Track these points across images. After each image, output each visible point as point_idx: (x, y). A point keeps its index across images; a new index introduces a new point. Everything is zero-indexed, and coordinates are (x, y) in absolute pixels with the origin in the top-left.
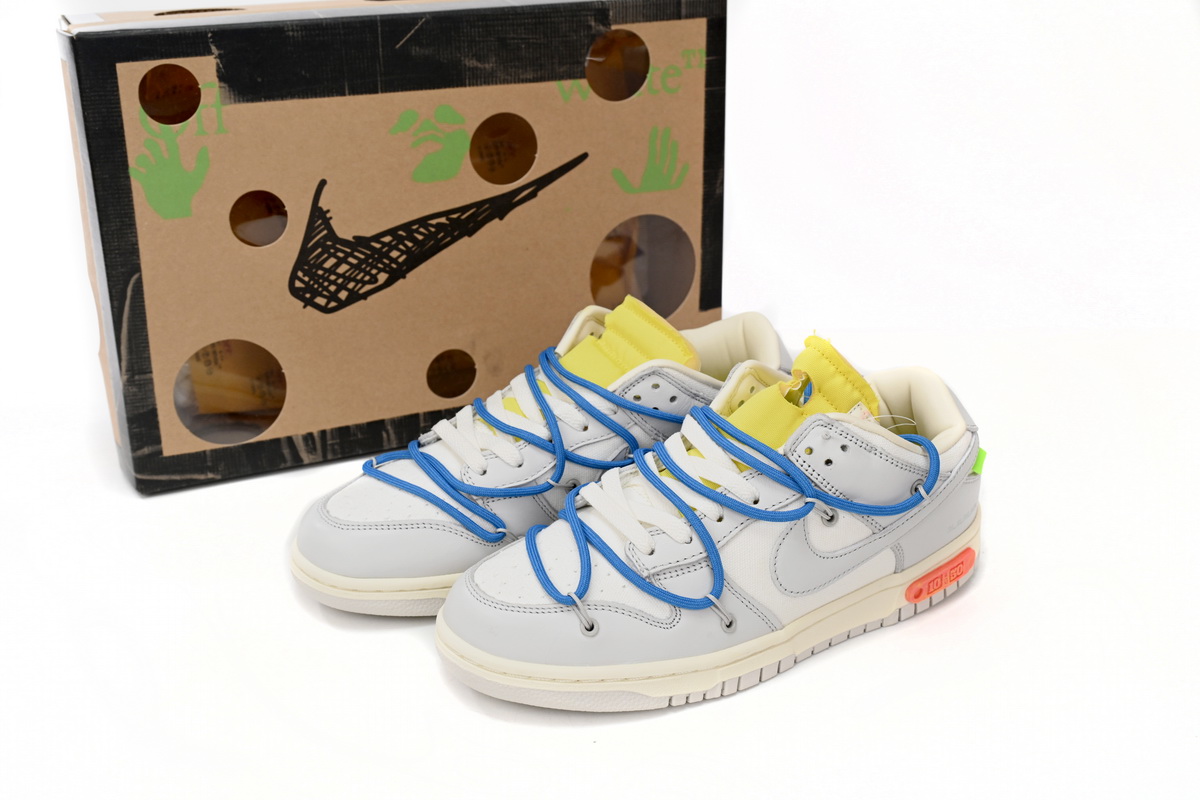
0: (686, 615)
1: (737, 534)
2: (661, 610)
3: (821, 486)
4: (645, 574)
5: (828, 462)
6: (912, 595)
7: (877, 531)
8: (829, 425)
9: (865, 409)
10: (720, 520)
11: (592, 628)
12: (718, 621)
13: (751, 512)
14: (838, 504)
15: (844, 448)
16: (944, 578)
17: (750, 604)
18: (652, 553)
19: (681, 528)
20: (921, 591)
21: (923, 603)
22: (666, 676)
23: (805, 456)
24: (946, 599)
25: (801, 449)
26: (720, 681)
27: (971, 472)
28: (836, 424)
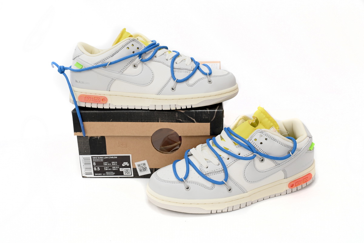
0: (217, 186)
1: (233, 163)
2: (209, 184)
3: (259, 150)
4: (204, 173)
5: (261, 143)
6: (290, 186)
7: (277, 165)
8: (262, 132)
9: (274, 128)
10: (228, 159)
11: (188, 188)
12: (226, 188)
13: (238, 157)
14: (264, 156)
15: (266, 139)
16: (301, 181)
17: (236, 184)
18: (207, 168)
19: (216, 161)
20: (293, 185)
21: (294, 189)
22: (210, 204)
23: (254, 141)
24: (302, 188)
25: (253, 139)
26: (227, 206)
27: (309, 149)
28: (264, 132)
